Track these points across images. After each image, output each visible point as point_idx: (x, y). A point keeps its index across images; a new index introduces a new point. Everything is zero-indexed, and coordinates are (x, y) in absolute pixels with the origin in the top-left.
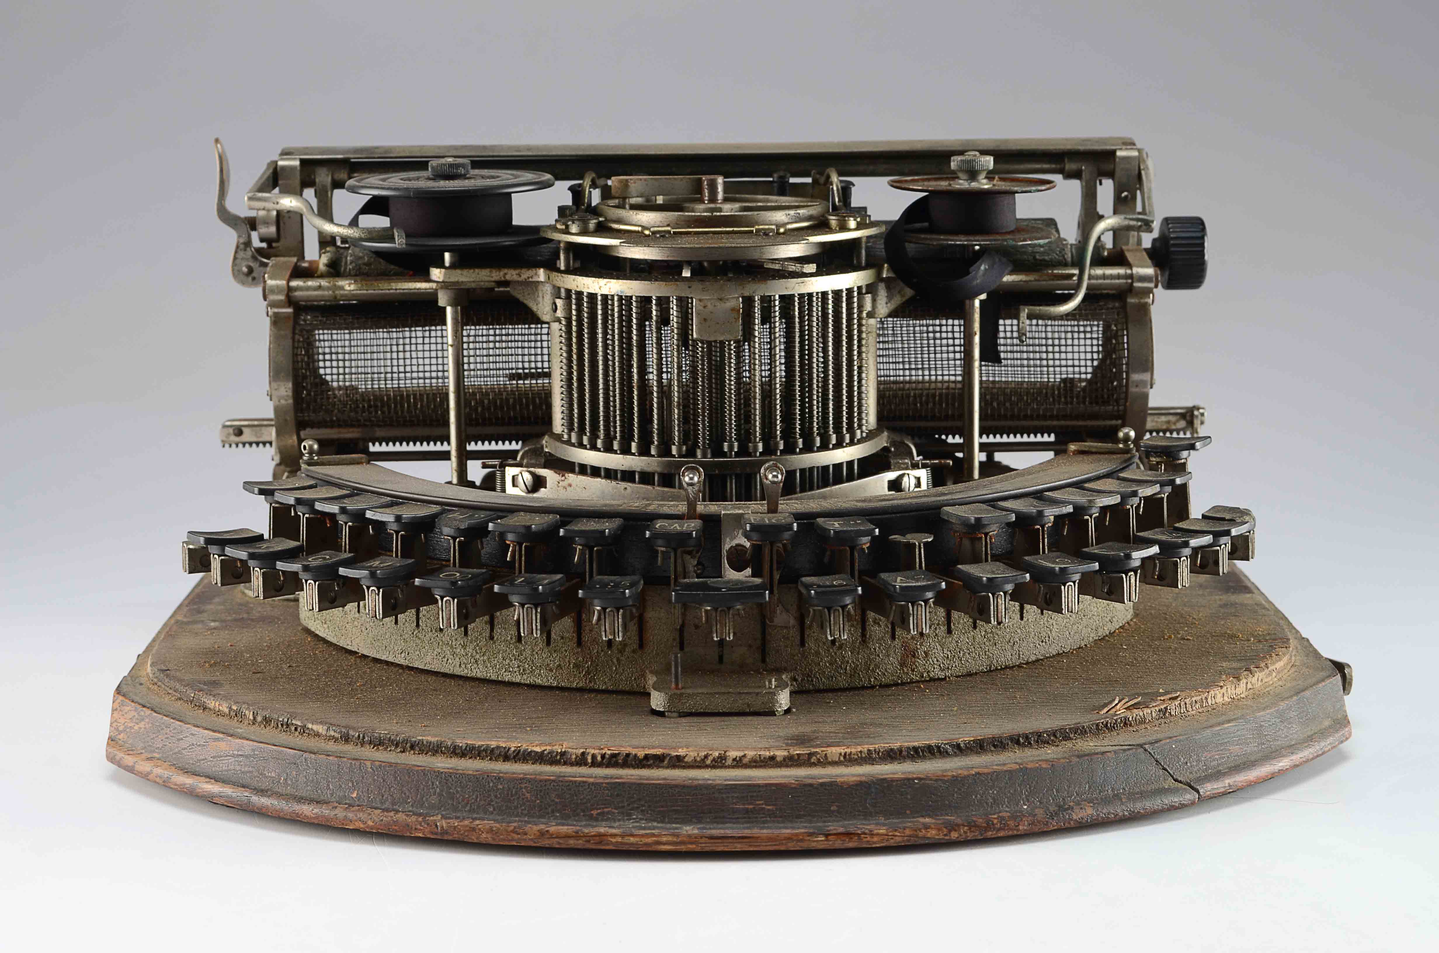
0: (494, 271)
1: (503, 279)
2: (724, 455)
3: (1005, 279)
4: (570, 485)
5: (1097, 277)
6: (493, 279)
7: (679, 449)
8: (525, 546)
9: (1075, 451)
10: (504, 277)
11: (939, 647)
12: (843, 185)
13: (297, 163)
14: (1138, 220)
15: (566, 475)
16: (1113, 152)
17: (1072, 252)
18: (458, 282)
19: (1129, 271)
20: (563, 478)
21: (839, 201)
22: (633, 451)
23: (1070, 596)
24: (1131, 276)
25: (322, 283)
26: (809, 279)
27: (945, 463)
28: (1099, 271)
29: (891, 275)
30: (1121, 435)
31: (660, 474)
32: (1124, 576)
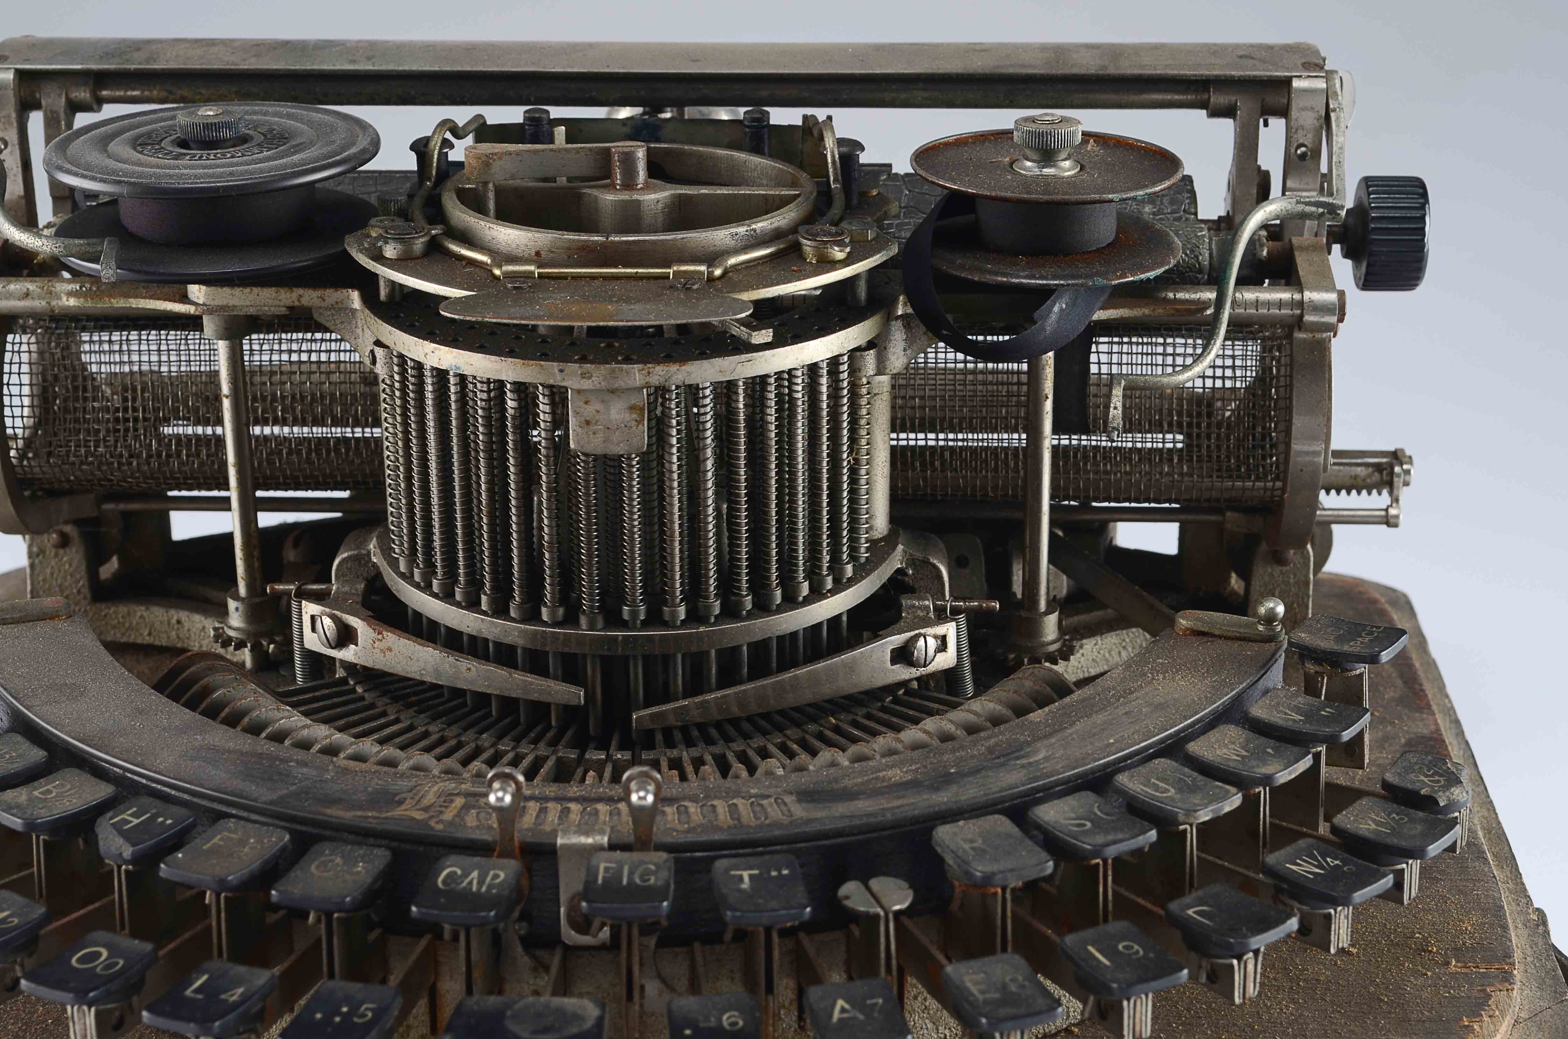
0: (282, 291)
1: (297, 303)
2: (624, 625)
3: (1095, 317)
4: (390, 650)
5: (1246, 304)
6: (282, 304)
7: (553, 613)
8: (226, 897)
9: (1187, 629)
10: (299, 300)
11: (930, 1025)
12: (844, 149)
13: (10, 76)
14: (1318, 204)
15: (385, 633)
16: (1288, 81)
17: (1210, 249)
18: (227, 306)
19: (1297, 296)
20: (380, 637)
21: (835, 180)
22: (484, 608)
23: (1138, 1015)
24: (1301, 304)
25: (31, 288)
26: (761, 354)
27: (988, 607)
28: (1250, 295)
29: (910, 311)
30: (1262, 610)
31: (524, 649)
32: (1235, 962)
